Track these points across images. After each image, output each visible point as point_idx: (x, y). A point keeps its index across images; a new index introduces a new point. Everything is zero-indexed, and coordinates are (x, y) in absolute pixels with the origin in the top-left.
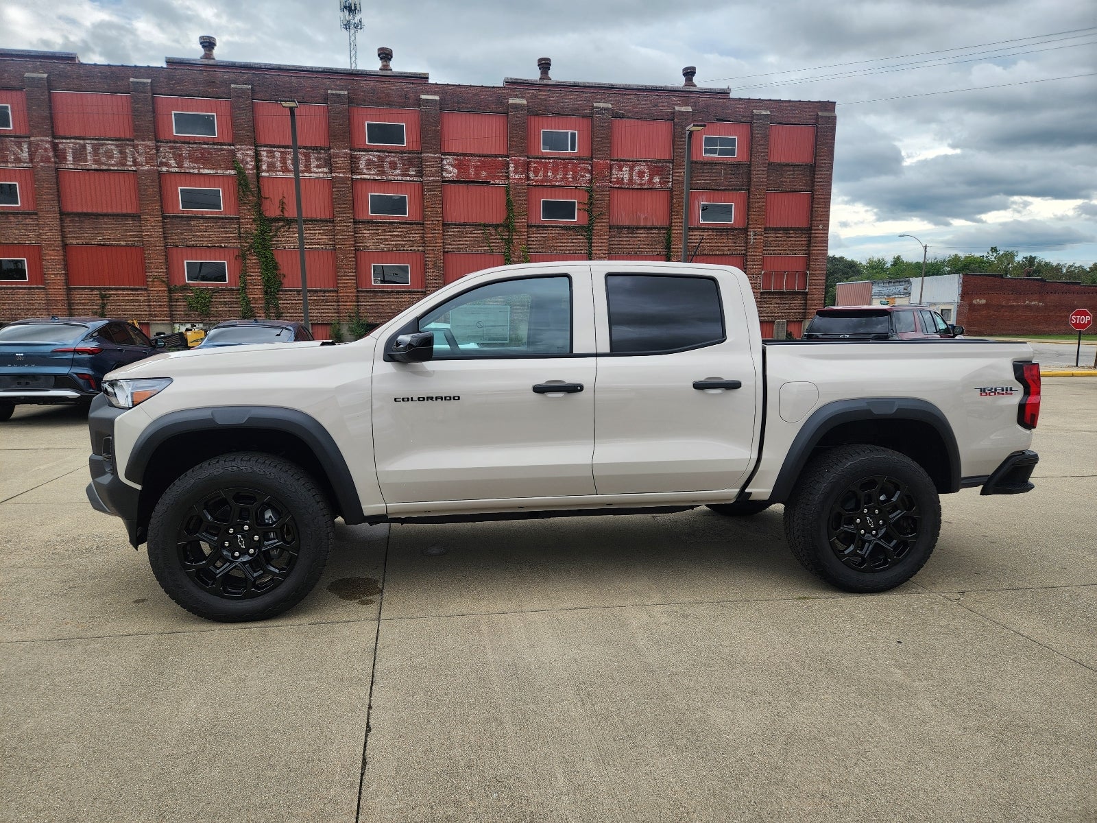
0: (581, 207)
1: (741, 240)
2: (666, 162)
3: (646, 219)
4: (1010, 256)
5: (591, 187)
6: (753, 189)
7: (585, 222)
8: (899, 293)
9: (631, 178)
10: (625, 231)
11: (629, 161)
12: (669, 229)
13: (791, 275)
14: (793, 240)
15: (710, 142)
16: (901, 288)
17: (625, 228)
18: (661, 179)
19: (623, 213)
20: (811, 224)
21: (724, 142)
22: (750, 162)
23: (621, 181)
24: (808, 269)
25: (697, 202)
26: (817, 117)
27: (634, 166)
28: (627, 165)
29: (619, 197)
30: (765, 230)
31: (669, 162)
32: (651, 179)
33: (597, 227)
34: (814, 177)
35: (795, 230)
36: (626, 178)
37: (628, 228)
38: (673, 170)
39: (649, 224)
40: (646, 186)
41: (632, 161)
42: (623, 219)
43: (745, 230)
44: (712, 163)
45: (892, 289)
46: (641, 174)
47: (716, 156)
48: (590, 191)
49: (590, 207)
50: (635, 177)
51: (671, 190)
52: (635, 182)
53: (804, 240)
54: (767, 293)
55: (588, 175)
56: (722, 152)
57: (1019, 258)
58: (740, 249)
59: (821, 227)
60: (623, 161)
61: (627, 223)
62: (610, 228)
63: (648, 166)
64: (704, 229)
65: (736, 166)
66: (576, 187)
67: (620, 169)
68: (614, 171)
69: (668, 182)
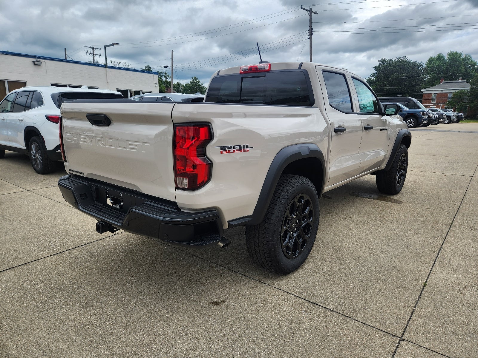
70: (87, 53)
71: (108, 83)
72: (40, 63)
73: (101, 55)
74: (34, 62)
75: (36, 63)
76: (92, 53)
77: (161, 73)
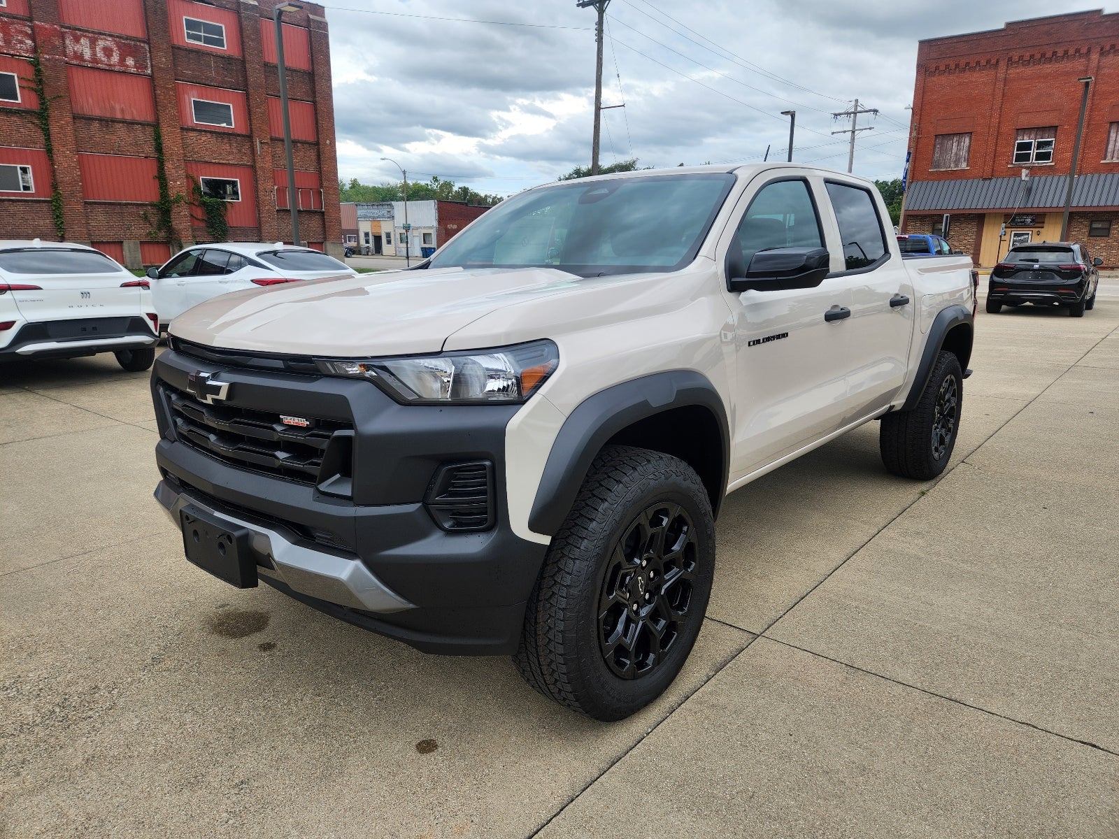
0: (25, 84)
1: (246, 149)
2: (139, 41)
3: (122, 110)
4: (448, 185)
5: (37, 59)
6: (251, 91)
7: (33, 104)
8: (383, 216)
9: (94, 54)
10: (96, 124)
11: (87, 31)
12: (156, 126)
13: (306, 192)
14: (301, 154)
15: (191, 25)
16: (385, 212)
17: (96, 120)
18: (136, 62)
19: (90, 100)
20: (318, 138)
21: (209, 29)
22: (244, 56)
23: (80, 57)
24: (322, 187)
25: (186, 96)
26: (308, 20)
27: (96, 40)
28: (85, 36)
29: (79, 78)
30: (272, 139)
31: (144, 42)
32: (122, 61)
33: (54, 113)
34: (314, 87)
35: (303, 143)
36: (87, 54)
37: (101, 120)
38: (150, 52)
39: (128, 117)
40: (117, 68)
41: (93, 32)
42: (90, 106)
43: (249, 137)
44: (198, 52)
45: (375, 211)
46: (108, 52)
47: (202, 44)
48: (36, 64)
49: (38, 83)
50: (100, 54)
51: (152, 78)
52: (101, 62)
53: (312, 154)
54: (283, 210)
55: (29, 42)
56: (207, 40)
57: (455, 188)
58: (246, 160)
59: (328, 142)
60: (79, 30)
61: (97, 112)
62: (74, 118)
63: (117, 44)
64: (200, 131)
65: (226, 60)
66: (13, 55)
67: (77, 40)
68: (67, 42)
69: (146, 67)
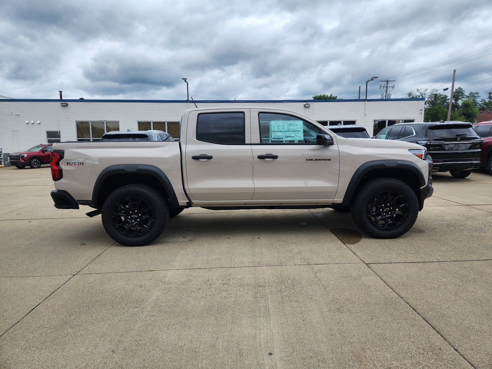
70: (381, 87)
71: (365, 115)
72: (309, 105)
73: (394, 87)
74: (305, 105)
75: (306, 106)
76: (386, 86)
77: (475, 93)
